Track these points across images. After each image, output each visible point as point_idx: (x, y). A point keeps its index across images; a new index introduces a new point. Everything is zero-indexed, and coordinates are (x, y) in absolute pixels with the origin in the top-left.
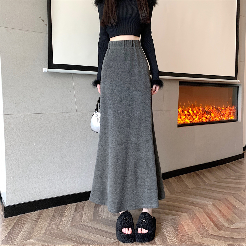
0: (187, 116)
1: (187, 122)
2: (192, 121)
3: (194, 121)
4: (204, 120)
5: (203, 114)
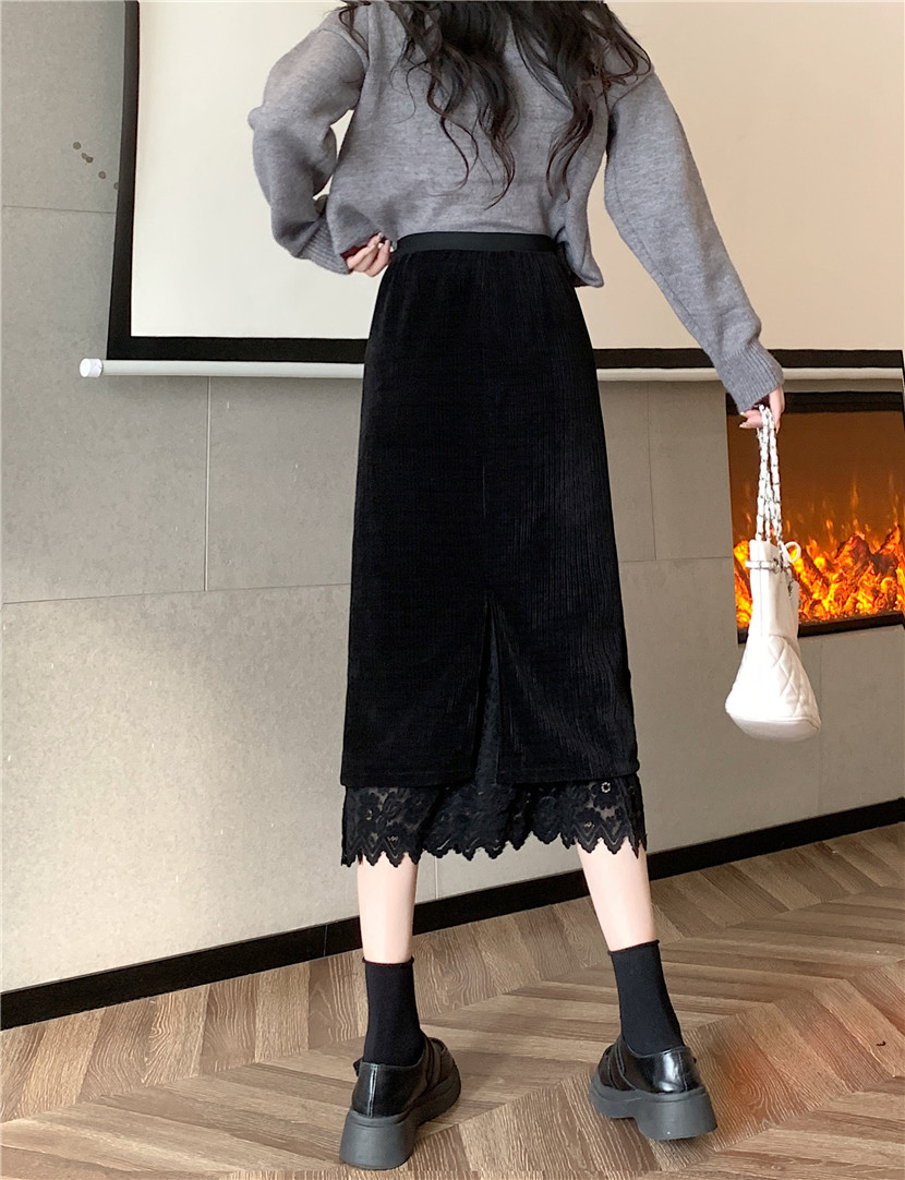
2: (805, 610)
3: (817, 615)
4: (862, 603)
5: (858, 575)
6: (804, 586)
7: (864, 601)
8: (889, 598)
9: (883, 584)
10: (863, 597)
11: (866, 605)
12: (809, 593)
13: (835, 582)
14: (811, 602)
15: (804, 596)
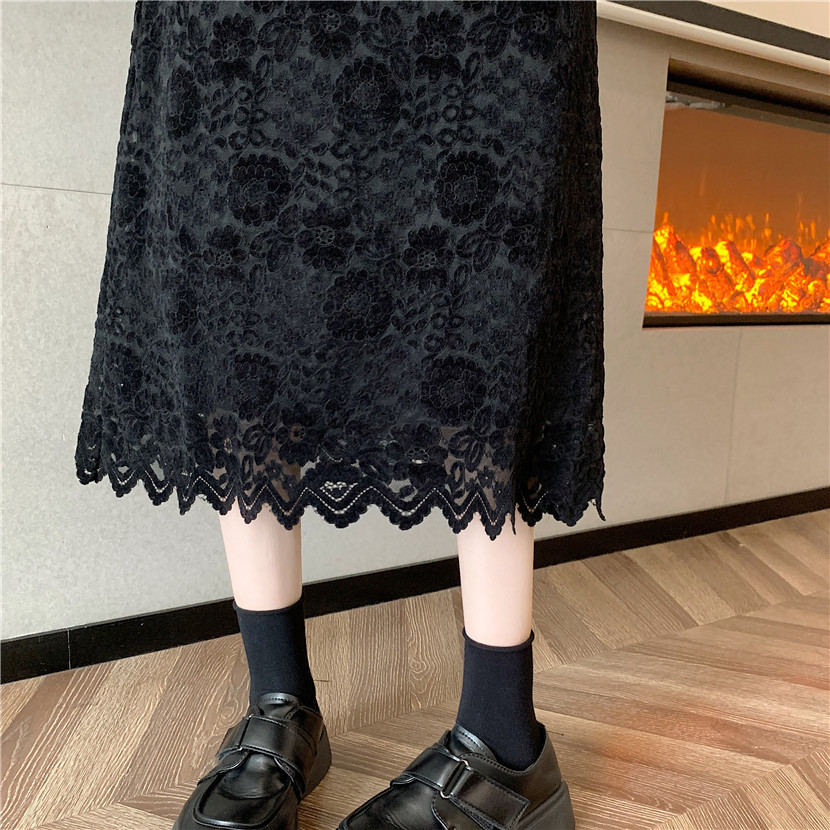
0: (702, 277)
1: (698, 307)
2: (725, 300)
3: (738, 306)
4: (787, 301)
5: (787, 274)
6: (727, 276)
7: (789, 299)
8: (815, 300)
9: (811, 287)
10: (788, 296)
11: (790, 303)
12: (732, 284)
13: (762, 277)
14: (732, 293)
15: (726, 286)
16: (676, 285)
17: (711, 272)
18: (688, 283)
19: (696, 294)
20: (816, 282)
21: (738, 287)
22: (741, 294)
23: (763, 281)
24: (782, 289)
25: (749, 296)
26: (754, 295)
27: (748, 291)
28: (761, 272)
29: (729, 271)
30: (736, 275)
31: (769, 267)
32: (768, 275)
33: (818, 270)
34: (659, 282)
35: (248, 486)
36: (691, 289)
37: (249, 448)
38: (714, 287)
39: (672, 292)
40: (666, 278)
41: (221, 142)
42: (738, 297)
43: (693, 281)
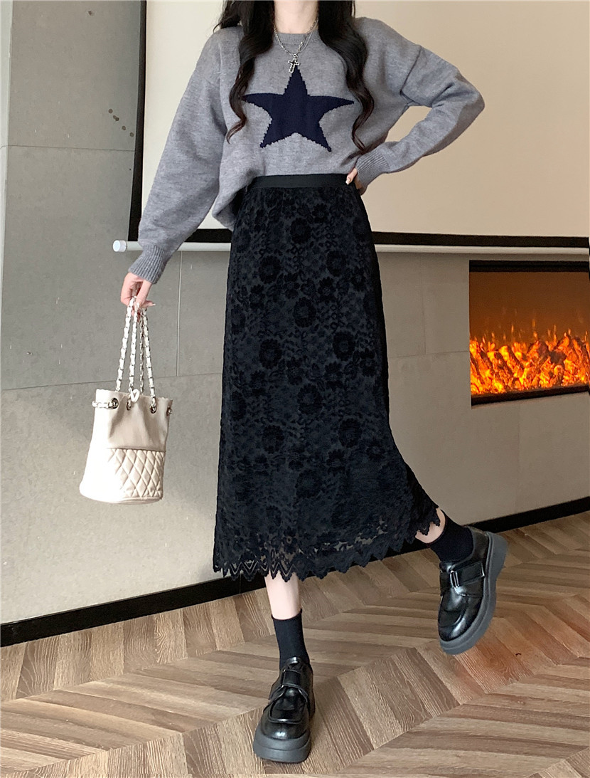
0: (496, 371)
1: (497, 390)
2: (509, 384)
3: (516, 387)
4: (543, 381)
5: (541, 364)
6: (509, 369)
7: (544, 379)
8: (559, 378)
9: (555, 369)
10: (544, 377)
11: (545, 382)
12: (512, 374)
13: (528, 367)
14: (512, 379)
15: (509, 375)
16: (483, 377)
17: (500, 368)
18: (490, 376)
19: (494, 381)
20: (558, 366)
21: (515, 375)
22: (517, 379)
23: (528, 369)
24: (540, 372)
25: (521, 380)
26: (524, 379)
27: (521, 376)
28: (527, 364)
29: (509, 365)
30: (513, 367)
31: (531, 361)
32: (531, 365)
33: (558, 360)
34: (475, 376)
35: (273, 563)
36: (491, 379)
37: (273, 546)
38: (503, 376)
39: (483, 383)
40: (478, 374)
41: (257, 421)
42: (516, 382)
43: (492, 374)
